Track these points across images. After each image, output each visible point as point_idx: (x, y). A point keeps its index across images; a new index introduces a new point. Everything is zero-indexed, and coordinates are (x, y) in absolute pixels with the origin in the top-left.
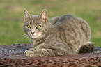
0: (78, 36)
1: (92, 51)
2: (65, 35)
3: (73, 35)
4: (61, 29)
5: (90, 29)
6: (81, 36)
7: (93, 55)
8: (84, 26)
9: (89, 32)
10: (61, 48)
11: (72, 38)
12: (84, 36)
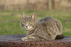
0: (55, 30)
1: (63, 38)
2: (47, 29)
3: (52, 29)
4: (44, 25)
5: (62, 26)
6: (56, 30)
7: (63, 40)
8: (58, 24)
9: (61, 28)
10: (44, 37)
11: (51, 31)
12: (58, 30)
